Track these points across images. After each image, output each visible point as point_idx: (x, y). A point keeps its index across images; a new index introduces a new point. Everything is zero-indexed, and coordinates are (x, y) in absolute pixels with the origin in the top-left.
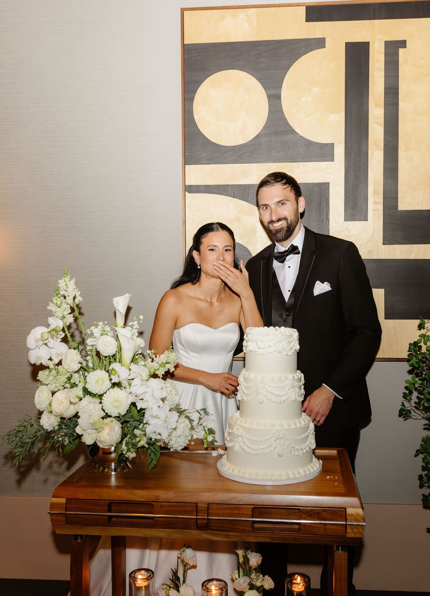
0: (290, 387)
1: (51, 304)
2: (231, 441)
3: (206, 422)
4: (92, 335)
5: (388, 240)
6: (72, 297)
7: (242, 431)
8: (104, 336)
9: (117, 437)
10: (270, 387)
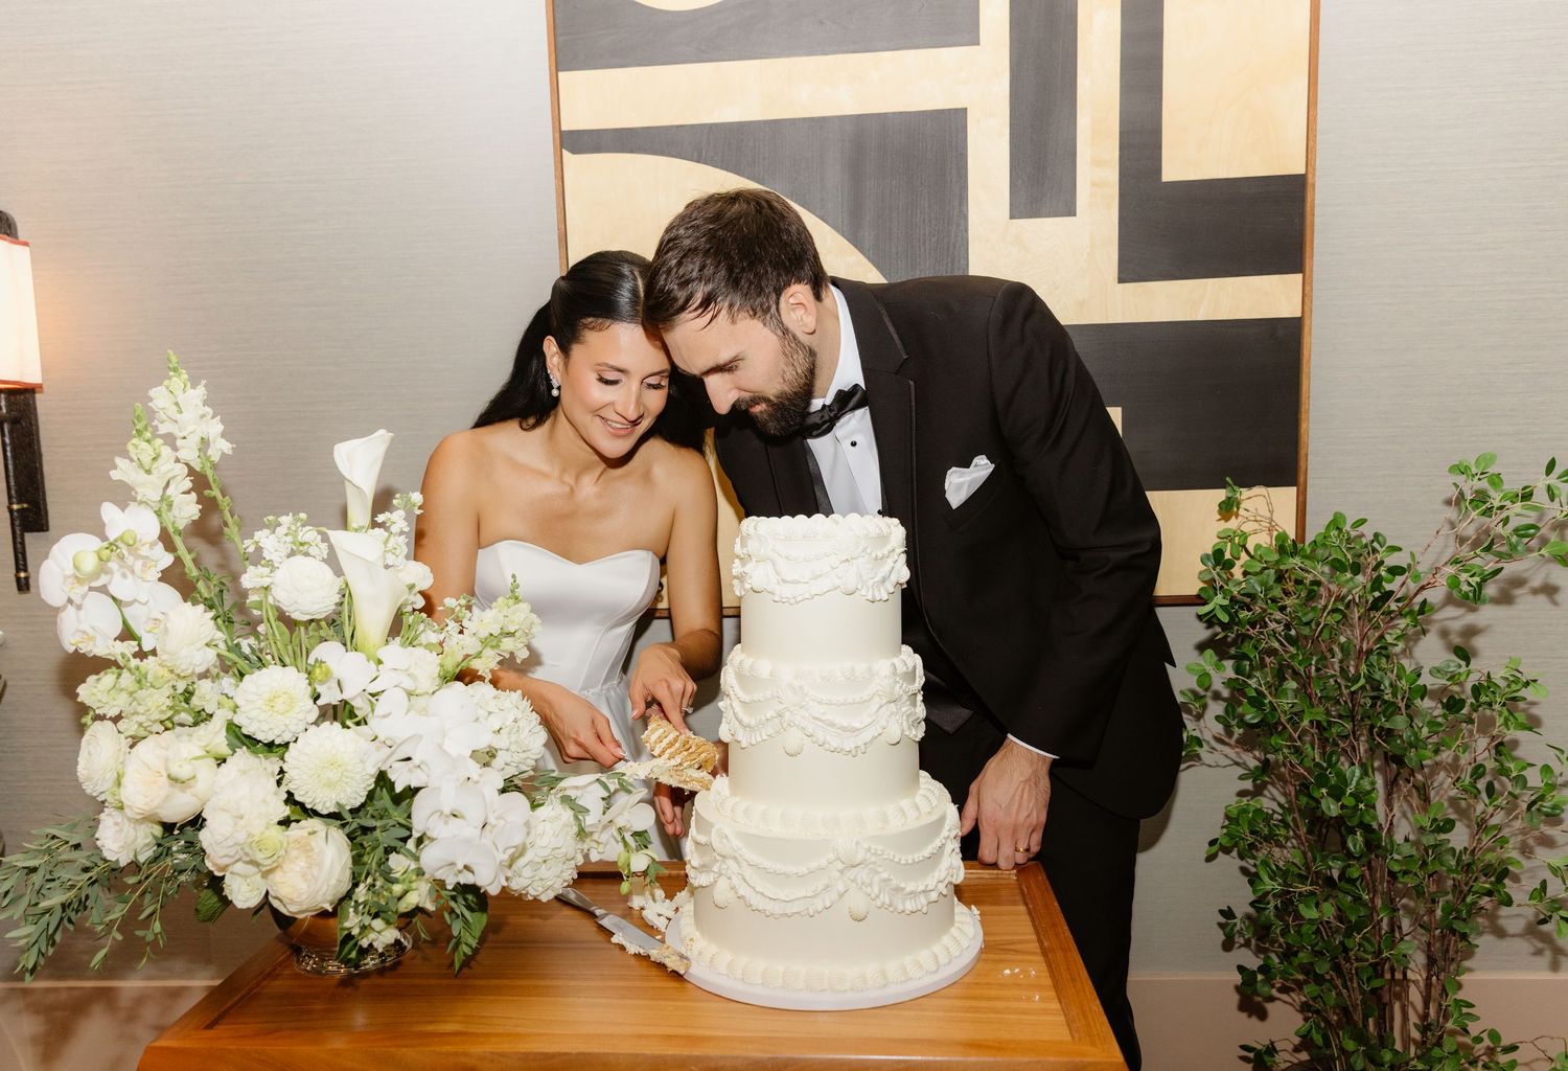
0: (884, 701)
1: (121, 463)
2: (704, 868)
3: (626, 813)
4: (257, 558)
5: (1134, 267)
6: (194, 441)
7: (736, 842)
8: (299, 558)
9: (333, 882)
10: (820, 703)
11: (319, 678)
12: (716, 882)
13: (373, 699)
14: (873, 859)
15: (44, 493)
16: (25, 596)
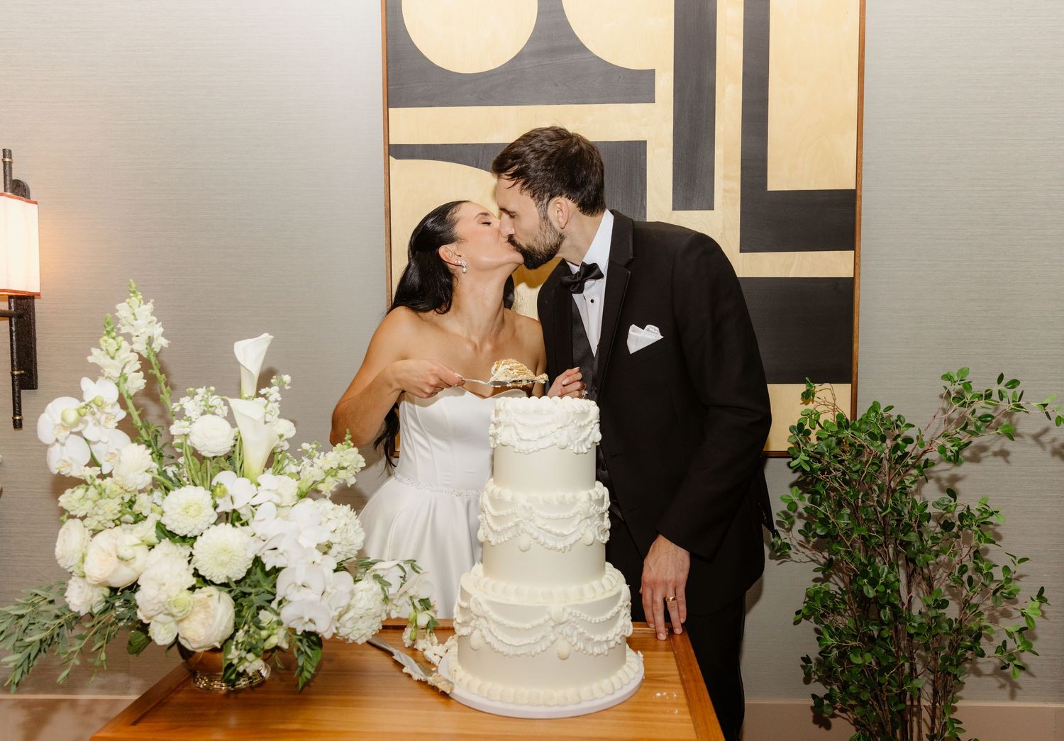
0: (583, 518)
1: (95, 351)
2: (465, 624)
3: (415, 587)
4: (181, 415)
5: (750, 243)
6: (144, 338)
7: (486, 607)
8: (209, 416)
9: (222, 628)
10: (543, 518)
11: (219, 494)
12: (472, 633)
13: (253, 509)
14: (574, 619)
15: (36, 364)
16: (18, 432)
